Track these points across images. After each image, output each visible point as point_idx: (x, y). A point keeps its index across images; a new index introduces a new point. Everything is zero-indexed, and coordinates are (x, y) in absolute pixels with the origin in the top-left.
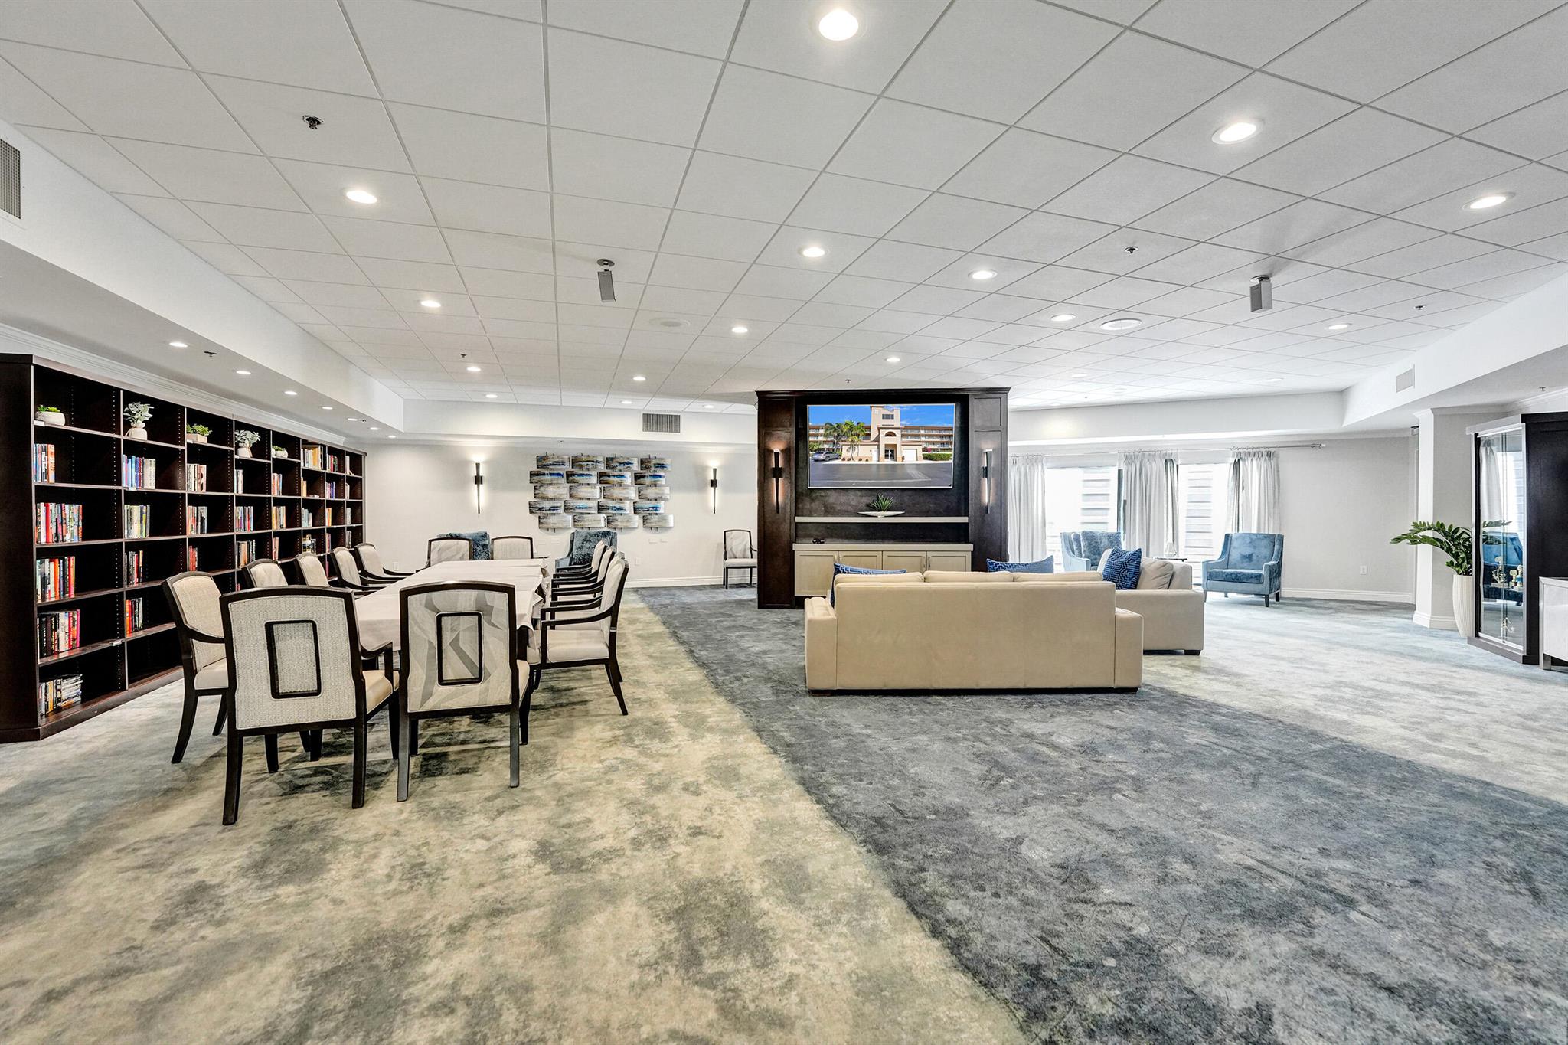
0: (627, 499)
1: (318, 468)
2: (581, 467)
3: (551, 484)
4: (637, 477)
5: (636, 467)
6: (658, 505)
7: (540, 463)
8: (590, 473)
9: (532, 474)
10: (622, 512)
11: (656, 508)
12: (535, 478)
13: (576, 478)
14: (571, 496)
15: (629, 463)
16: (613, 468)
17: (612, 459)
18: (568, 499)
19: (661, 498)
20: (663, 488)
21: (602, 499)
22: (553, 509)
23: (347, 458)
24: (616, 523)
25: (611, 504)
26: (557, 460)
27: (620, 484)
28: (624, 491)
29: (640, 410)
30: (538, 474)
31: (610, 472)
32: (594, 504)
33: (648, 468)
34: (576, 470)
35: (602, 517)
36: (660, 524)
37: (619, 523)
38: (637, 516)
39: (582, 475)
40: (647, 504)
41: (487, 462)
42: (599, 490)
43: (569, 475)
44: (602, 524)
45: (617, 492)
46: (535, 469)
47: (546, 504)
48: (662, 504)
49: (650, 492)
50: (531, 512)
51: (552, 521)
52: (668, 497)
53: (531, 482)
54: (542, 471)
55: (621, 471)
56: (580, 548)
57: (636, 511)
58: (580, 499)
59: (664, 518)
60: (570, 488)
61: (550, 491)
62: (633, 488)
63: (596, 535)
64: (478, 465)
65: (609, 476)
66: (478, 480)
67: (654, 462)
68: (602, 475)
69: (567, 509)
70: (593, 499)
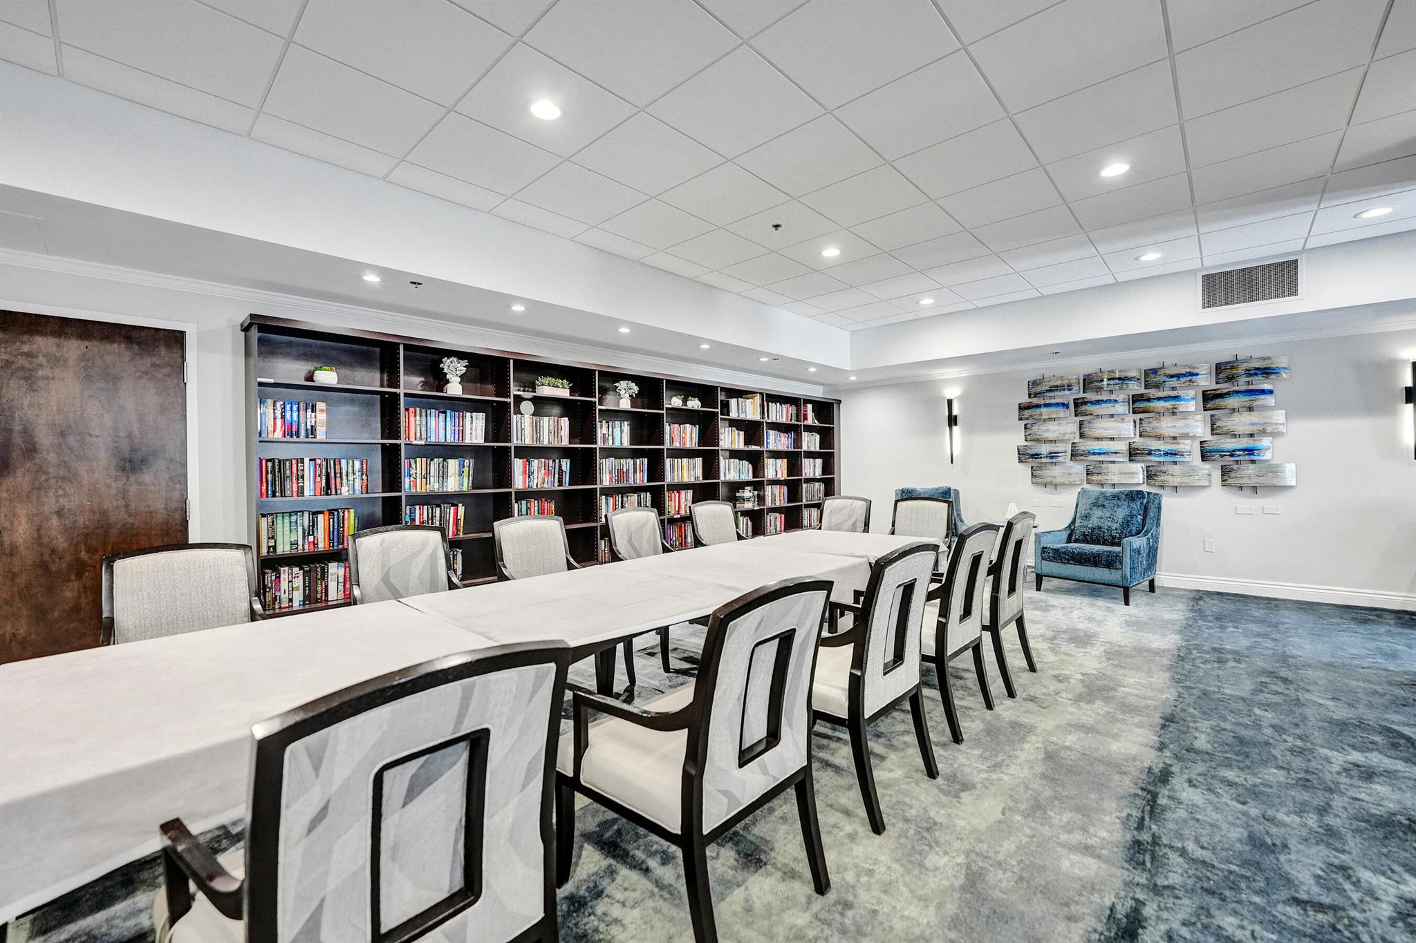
0: (1186, 436)
1: (757, 417)
2: (1099, 390)
3: (1050, 419)
4: (1209, 398)
5: (1206, 381)
6: (1258, 445)
7: (1033, 391)
8: (1113, 397)
9: (1022, 408)
10: (1178, 458)
11: (1250, 451)
12: (1027, 413)
13: (1089, 408)
14: (1082, 436)
15: (1192, 374)
16: (1157, 386)
17: (1155, 371)
18: (1077, 440)
19: (1263, 432)
20: (1268, 413)
21: (1137, 439)
22: (1052, 455)
23: (810, 407)
24: (1163, 478)
25: (1154, 444)
26: (1059, 383)
27: (1173, 412)
28: (1180, 424)
29: (1195, 272)
30: (1029, 407)
31: (1153, 392)
32: (1122, 447)
33: (1231, 379)
34: (1090, 396)
35: (1138, 468)
36: (1261, 480)
37: (1169, 478)
38: (1207, 466)
39: (1098, 402)
40: (1229, 444)
41: (960, 398)
42: (1132, 424)
43: (1078, 403)
44: (1140, 477)
45: (1167, 426)
46: (1025, 399)
47: (1044, 449)
48: (1265, 442)
49: (1242, 422)
50: (1020, 461)
51: (1055, 472)
52: (1281, 429)
53: (1020, 419)
54: (1035, 401)
55: (1173, 389)
56: (1086, 517)
57: (1205, 456)
58: (1098, 439)
59: (1274, 470)
60: (1081, 424)
61: (1051, 430)
62: (1199, 417)
63: (1115, 497)
64: (950, 402)
65: (1149, 400)
66: (952, 421)
67: (1245, 366)
68: (1136, 399)
69: (1075, 455)
70: (1120, 439)
